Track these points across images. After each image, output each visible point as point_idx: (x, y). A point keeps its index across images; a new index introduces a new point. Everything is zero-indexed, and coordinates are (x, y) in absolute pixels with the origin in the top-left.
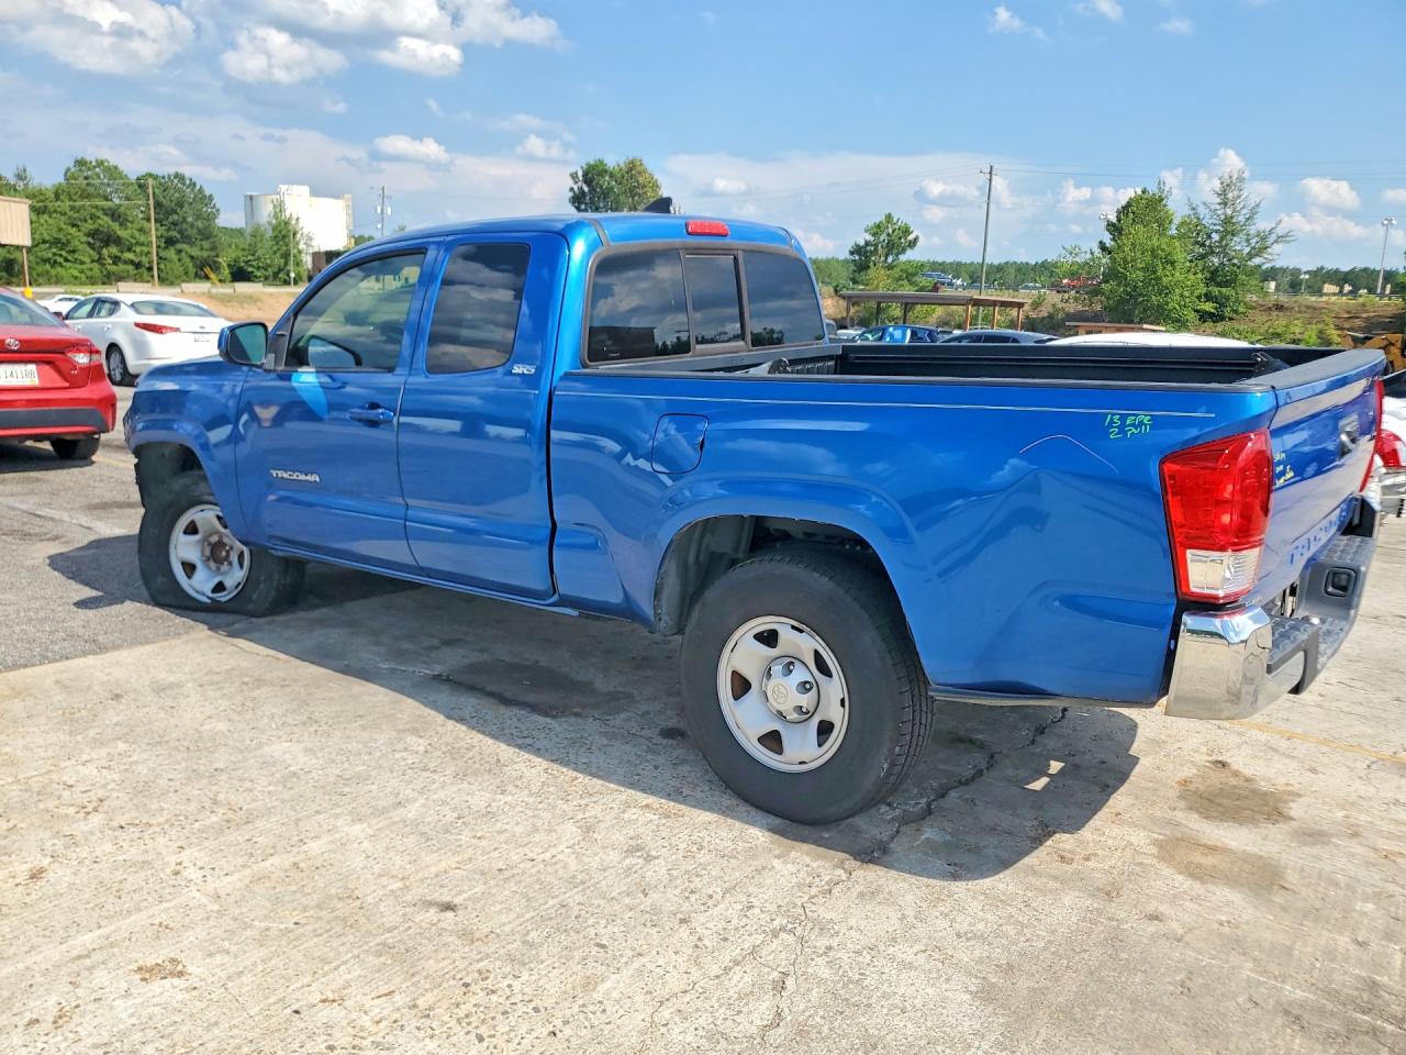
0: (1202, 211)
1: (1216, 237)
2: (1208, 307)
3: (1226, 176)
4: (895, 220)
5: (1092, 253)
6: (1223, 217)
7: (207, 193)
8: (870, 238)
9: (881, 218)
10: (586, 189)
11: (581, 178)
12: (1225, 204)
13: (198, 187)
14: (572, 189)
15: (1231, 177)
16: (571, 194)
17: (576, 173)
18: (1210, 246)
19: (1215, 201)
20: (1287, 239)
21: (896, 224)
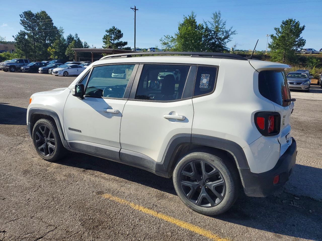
0: (208, 24)
1: (213, 32)
4: (115, 28)
6: (215, 26)
8: (108, 34)
9: (112, 28)
11: (24, 17)
12: (215, 22)
15: (216, 13)
17: (22, 14)
18: (212, 36)
19: (212, 21)
20: (235, 33)
21: (116, 29)
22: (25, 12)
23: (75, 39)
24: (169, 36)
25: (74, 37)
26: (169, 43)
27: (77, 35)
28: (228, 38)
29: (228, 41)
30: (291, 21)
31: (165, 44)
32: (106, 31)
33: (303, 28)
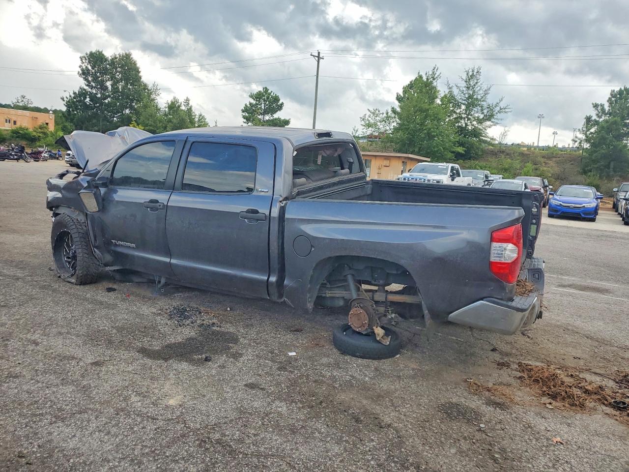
0: (456, 92)
1: (463, 107)
2: (460, 150)
3: (471, 70)
4: (269, 91)
5: (387, 113)
6: (467, 96)
8: (254, 102)
9: (262, 91)
11: (86, 61)
12: (468, 88)
15: (473, 71)
17: (83, 57)
18: (460, 114)
20: (506, 110)
21: (270, 94)
23: (183, 108)
24: (377, 111)
25: (183, 103)
26: (379, 124)
27: (187, 100)
28: (493, 120)
29: (491, 126)
31: (369, 125)
32: (251, 96)
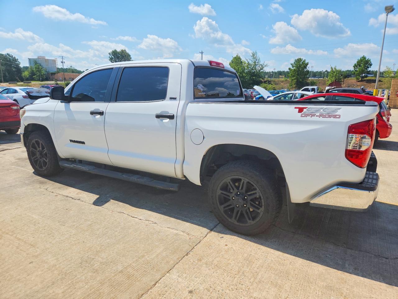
7: (16, 58)
10: (113, 57)
13: (14, 57)
14: (109, 57)
16: (109, 58)
19: (251, 58)
22: (113, 51)
30: (300, 59)
33: (307, 64)
